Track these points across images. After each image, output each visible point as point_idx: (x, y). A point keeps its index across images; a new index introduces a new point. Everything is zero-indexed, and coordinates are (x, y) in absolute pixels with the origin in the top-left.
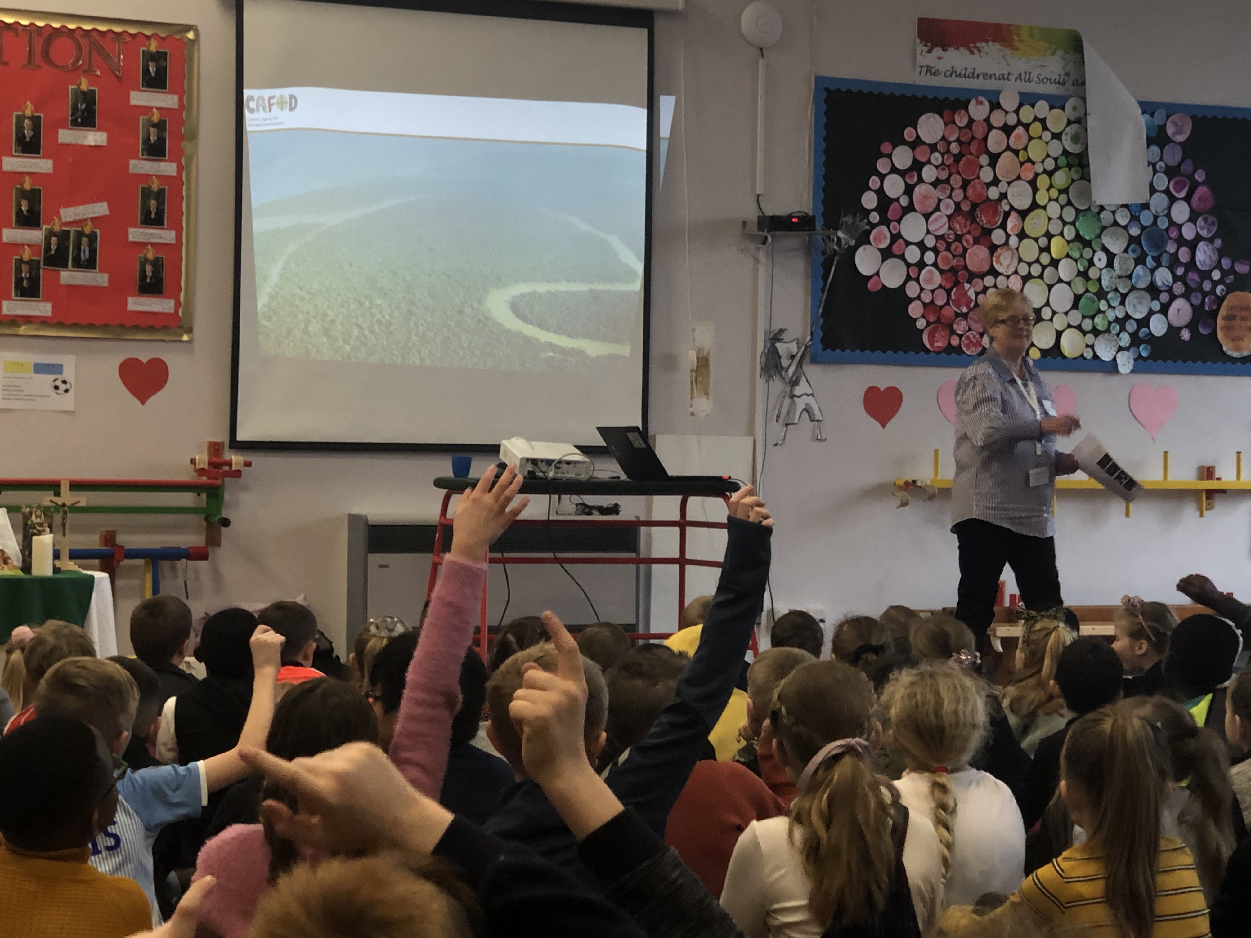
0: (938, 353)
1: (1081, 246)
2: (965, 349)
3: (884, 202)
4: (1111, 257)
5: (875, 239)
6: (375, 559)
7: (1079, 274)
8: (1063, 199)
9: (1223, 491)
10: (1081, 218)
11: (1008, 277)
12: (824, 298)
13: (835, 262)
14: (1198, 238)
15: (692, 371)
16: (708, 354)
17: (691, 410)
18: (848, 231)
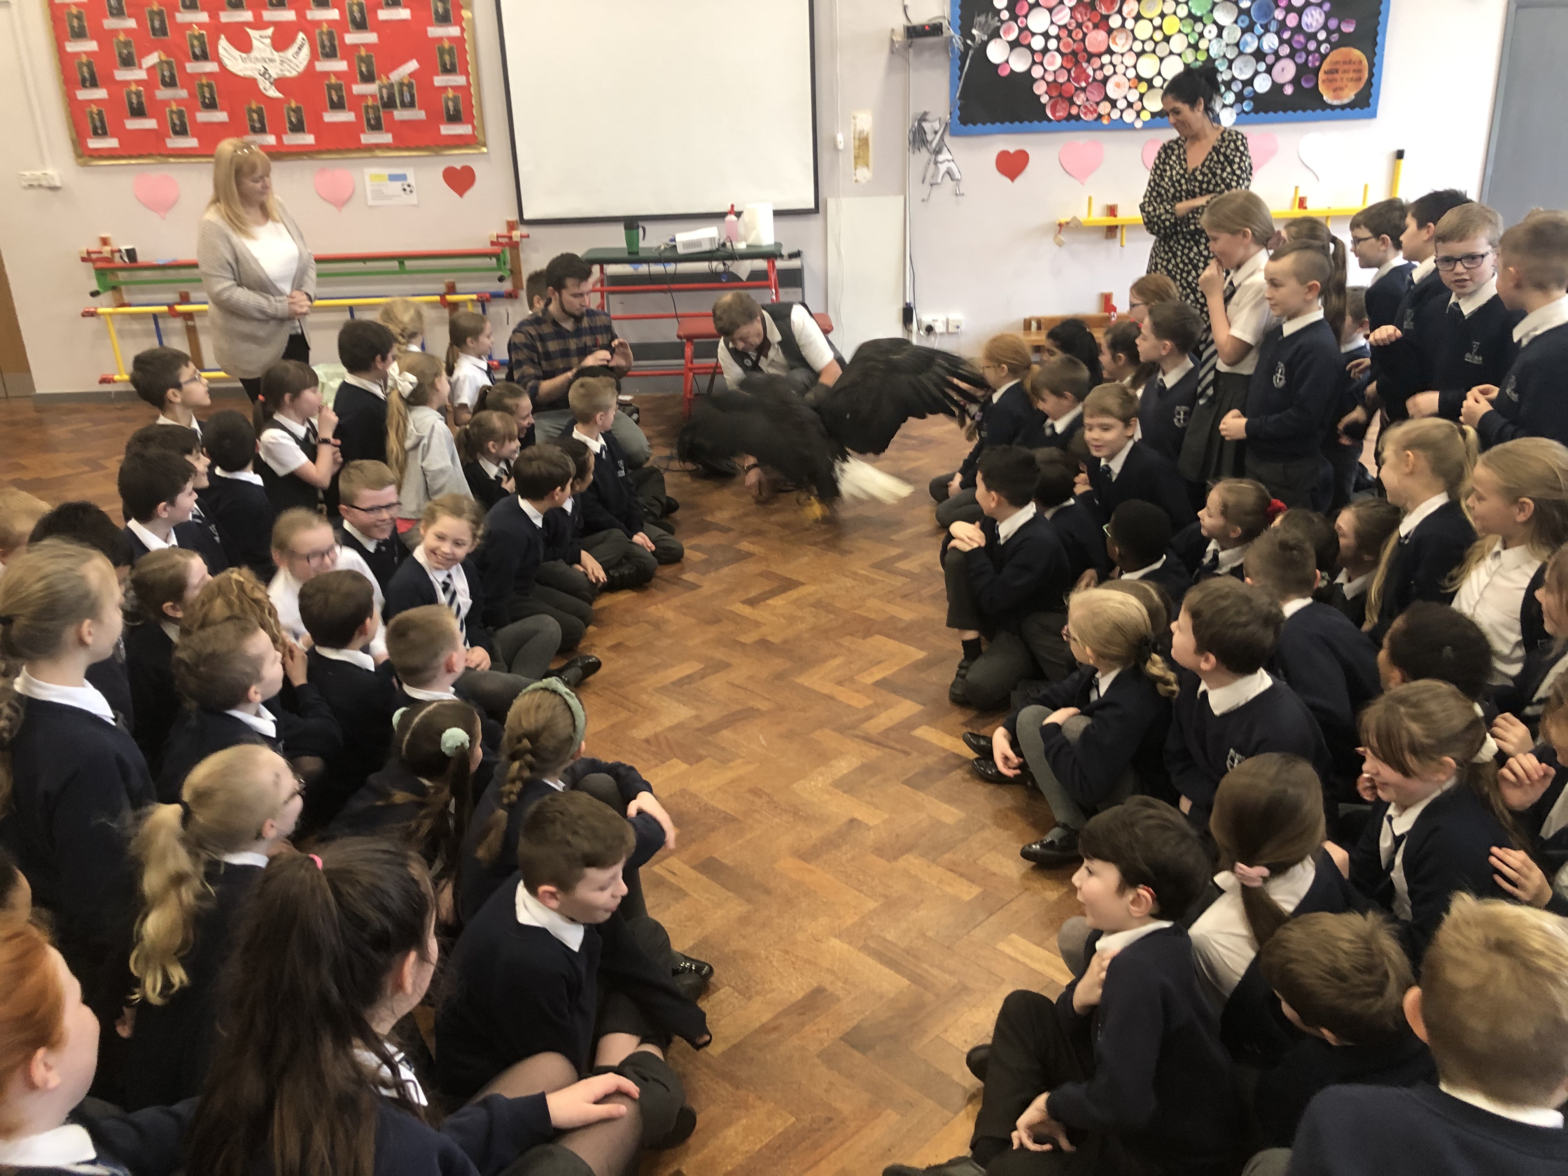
0: (1059, 121)
1: (1193, 22)
2: (1082, 116)
3: (1013, 2)
4: (1221, 29)
5: (1005, 33)
7: (1190, 45)
11: (1122, 55)
12: (961, 84)
13: (970, 56)
14: (1307, 4)
15: (853, 150)
16: (868, 134)
17: (855, 178)
18: (981, 28)
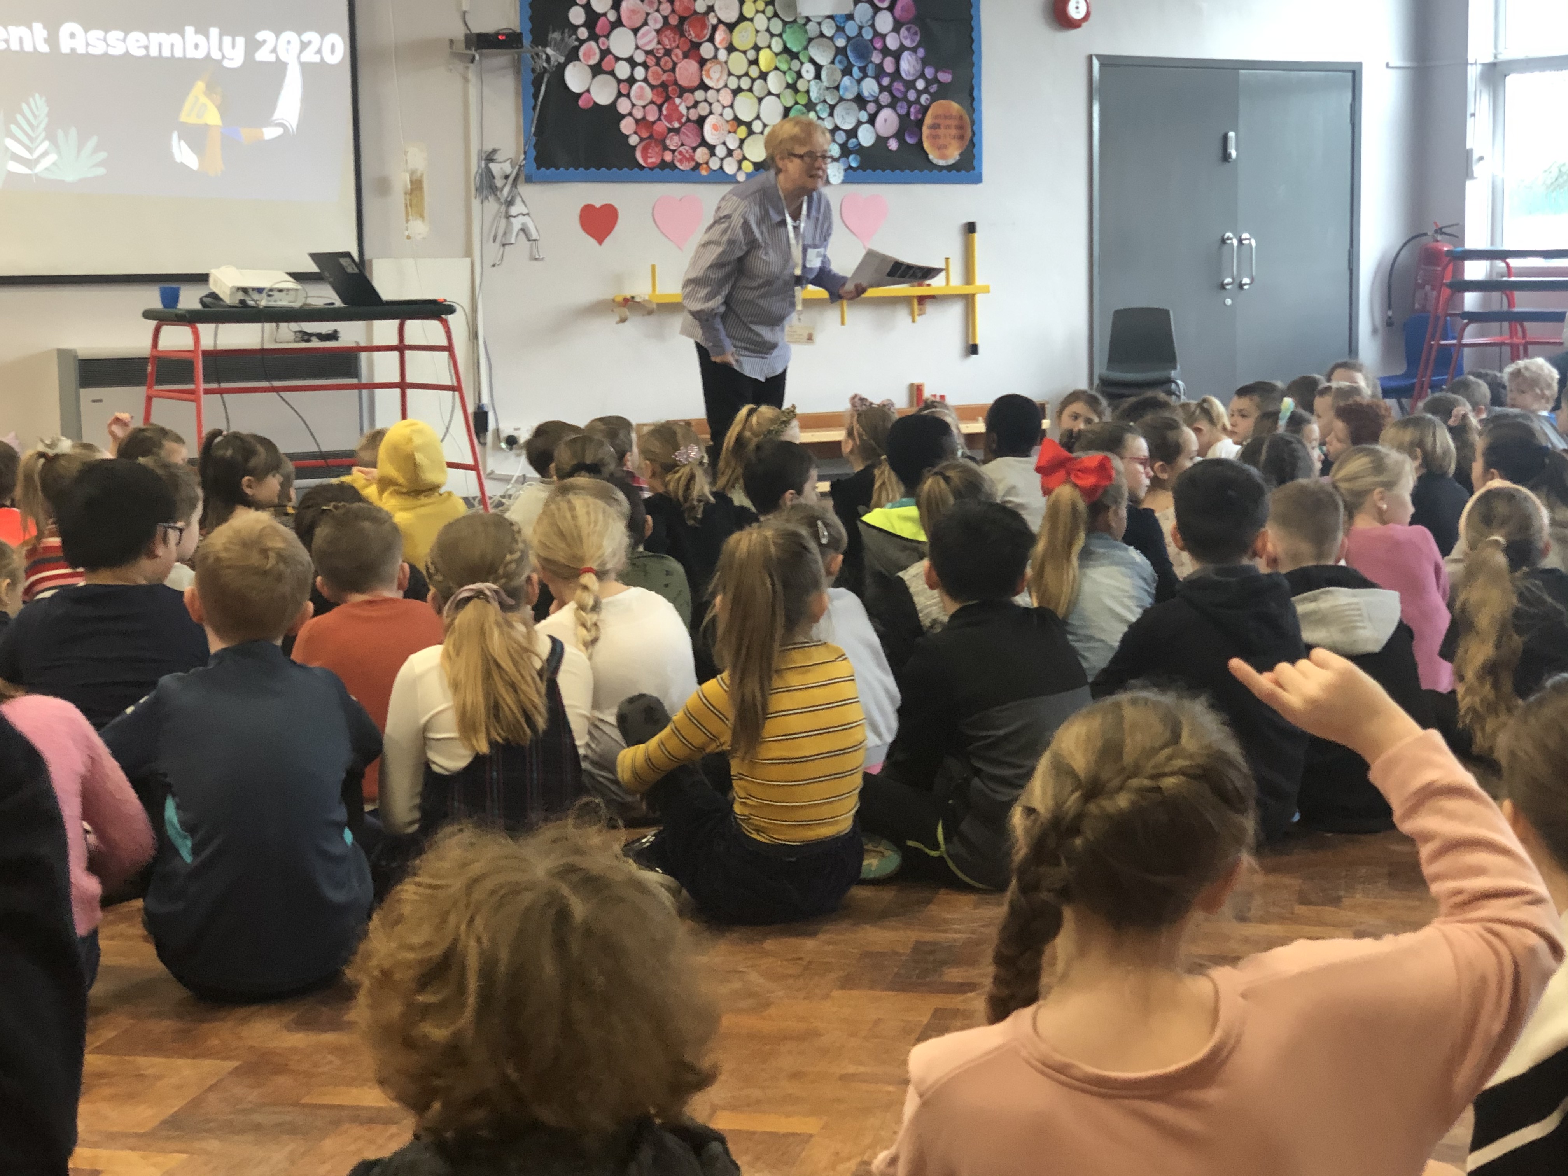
0: (652, 169)
1: (789, 59)
2: (678, 164)
3: (592, 18)
4: (818, 68)
5: (585, 54)
6: (88, 394)
7: (788, 86)
8: (770, 10)
9: (933, 297)
10: (788, 30)
11: (718, 91)
12: (536, 116)
13: (545, 80)
14: (902, 48)
15: (406, 193)
16: (422, 175)
17: (407, 233)
18: (557, 48)
